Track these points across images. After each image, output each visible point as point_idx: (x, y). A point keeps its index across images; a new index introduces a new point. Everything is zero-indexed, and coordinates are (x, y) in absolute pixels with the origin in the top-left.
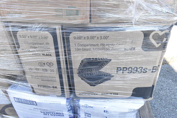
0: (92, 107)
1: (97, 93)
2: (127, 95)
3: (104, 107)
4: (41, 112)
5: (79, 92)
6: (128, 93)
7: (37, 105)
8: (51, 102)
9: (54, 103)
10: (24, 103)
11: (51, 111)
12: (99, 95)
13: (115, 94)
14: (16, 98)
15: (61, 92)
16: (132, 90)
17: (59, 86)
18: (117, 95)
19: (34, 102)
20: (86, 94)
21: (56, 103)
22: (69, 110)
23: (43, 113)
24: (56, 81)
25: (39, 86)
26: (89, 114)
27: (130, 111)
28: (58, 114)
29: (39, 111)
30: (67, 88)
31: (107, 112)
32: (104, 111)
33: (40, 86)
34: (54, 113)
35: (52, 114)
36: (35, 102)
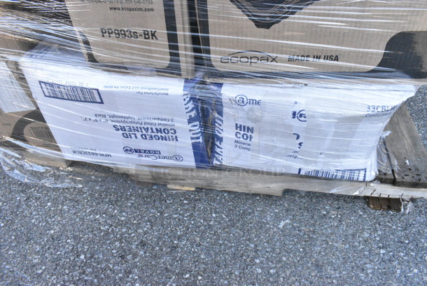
0: (258, 103)
1: (274, 55)
2: (365, 63)
3: (293, 100)
4: (114, 126)
5: (220, 53)
6: (372, 53)
7: (102, 103)
8: (140, 90)
9: (149, 91)
10: (68, 99)
11: (143, 121)
12: (282, 61)
13: (331, 58)
14: (45, 83)
15: (168, 50)
16: (384, 44)
17: (162, 32)
18: (336, 62)
19: (95, 92)
20: (242, 59)
21: (155, 91)
22: (191, 120)
23: (121, 132)
24: (152, 10)
25: (103, 33)
26: (248, 128)
27: (370, 113)
28: (161, 132)
29: (110, 122)
30: (184, 36)
31: (301, 115)
32: (294, 114)
33: (107, 34)
34: (150, 131)
35: (144, 132)
36: (98, 90)
